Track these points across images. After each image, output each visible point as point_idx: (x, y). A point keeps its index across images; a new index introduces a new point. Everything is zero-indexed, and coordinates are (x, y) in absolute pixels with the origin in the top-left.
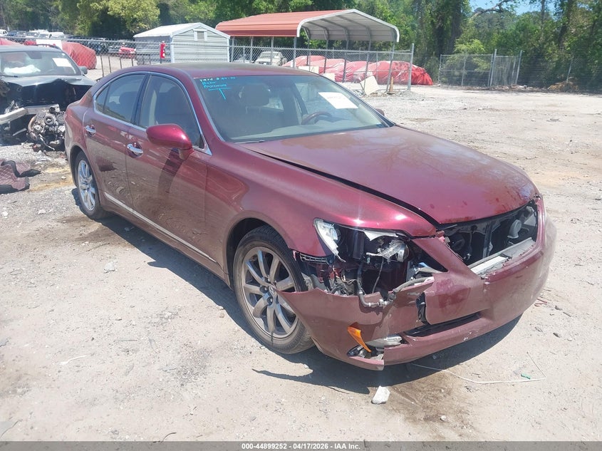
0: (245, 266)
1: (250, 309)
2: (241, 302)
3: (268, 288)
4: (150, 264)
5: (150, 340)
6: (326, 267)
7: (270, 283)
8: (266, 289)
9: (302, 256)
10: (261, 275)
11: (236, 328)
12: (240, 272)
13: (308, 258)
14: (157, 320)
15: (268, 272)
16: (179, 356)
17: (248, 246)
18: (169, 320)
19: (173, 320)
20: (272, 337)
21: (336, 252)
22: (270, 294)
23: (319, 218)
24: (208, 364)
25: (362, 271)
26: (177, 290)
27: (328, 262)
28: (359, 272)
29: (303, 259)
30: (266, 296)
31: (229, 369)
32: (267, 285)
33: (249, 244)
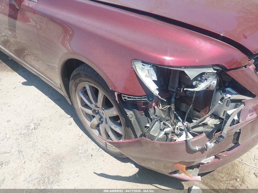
0: (78, 95)
1: (88, 123)
2: (81, 119)
3: (98, 111)
4: (24, 84)
5: (19, 151)
6: (146, 103)
7: (99, 108)
8: (97, 112)
9: (124, 97)
10: (91, 103)
11: (81, 134)
12: (76, 98)
13: (130, 98)
14: (26, 131)
15: (96, 101)
16: (40, 165)
17: (77, 81)
18: (34, 131)
19: (37, 131)
20: (106, 144)
21: (156, 93)
22: (100, 115)
23: (137, 60)
24: (60, 170)
25: (175, 98)
26: (40, 104)
27: (149, 99)
28: (173, 100)
29: (125, 99)
30: (97, 117)
31: (77, 174)
32: (97, 109)
33: (78, 79)
